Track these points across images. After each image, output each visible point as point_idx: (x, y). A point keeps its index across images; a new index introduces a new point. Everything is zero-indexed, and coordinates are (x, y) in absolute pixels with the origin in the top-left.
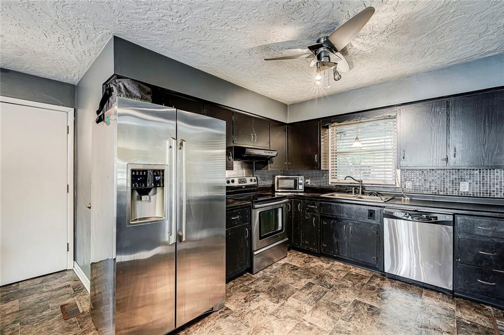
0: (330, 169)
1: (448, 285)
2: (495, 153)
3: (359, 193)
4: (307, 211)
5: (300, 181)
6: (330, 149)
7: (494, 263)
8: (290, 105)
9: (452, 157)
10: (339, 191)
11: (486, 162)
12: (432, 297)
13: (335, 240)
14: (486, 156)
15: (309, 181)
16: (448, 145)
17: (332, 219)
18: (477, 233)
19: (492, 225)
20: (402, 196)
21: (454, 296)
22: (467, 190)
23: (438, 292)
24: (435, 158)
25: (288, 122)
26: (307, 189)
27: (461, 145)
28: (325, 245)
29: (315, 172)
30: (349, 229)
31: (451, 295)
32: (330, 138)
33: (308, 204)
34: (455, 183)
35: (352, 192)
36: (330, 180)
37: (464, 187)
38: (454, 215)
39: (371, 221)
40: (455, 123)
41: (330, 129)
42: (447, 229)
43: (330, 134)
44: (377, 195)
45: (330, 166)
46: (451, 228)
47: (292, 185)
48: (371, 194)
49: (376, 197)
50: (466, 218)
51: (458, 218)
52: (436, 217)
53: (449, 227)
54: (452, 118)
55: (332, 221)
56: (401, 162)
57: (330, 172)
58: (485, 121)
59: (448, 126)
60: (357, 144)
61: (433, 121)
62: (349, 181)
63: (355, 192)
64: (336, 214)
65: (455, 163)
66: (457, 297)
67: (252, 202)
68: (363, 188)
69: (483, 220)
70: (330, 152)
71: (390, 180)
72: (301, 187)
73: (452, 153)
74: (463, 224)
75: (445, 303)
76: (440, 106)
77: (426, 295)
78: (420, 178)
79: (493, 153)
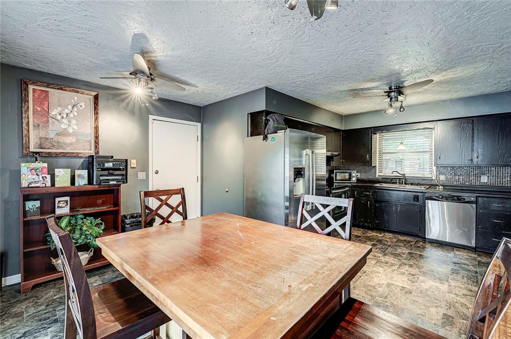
0: (377, 165)
1: (471, 244)
2: (506, 156)
3: (402, 183)
4: (363, 197)
5: (354, 175)
6: (378, 150)
7: (503, 227)
8: (345, 116)
9: (476, 159)
10: (385, 182)
11: (499, 162)
12: (461, 251)
13: (386, 218)
14: (499, 158)
15: (359, 174)
16: (473, 150)
17: (383, 202)
18: (492, 208)
19: (502, 203)
20: (438, 185)
21: (476, 251)
22: (486, 181)
23: (465, 249)
24: (463, 158)
25: (343, 129)
26: (358, 180)
27: (482, 150)
28: (377, 222)
29: (367, 168)
30: (397, 209)
31: (474, 250)
32: (378, 141)
33: (364, 191)
34: (478, 176)
35: (397, 183)
36: (378, 174)
37: (484, 179)
38: (477, 197)
39: (415, 203)
40: (478, 135)
41: (378, 135)
42: (472, 207)
43: (378, 139)
44: (417, 185)
45: (377, 163)
46: (474, 205)
47: (347, 177)
48: (412, 184)
49: (416, 186)
50: (485, 199)
51: (480, 199)
52: (464, 199)
53: (473, 205)
54: (475, 131)
55: (384, 204)
56: (438, 161)
57: (377, 167)
58: (499, 135)
59: (473, 137)
60: (402, 147)
61: (462, 133)
62: (395, 174)
63: (399, 183)
64: (387, 198)
65: (478, 163)
66: (478, 251)
67: (330, 189)
68: (406, 180)
69: (497, 200)
70: (378, 152)
71: (427, 175)
72: (354, 179)
73: (475, 155)
74: (483, 203)
75: (470, 254)
76: (468, 123)
77: (456, 250)
78: (451, 173)
79: (504, 156)
